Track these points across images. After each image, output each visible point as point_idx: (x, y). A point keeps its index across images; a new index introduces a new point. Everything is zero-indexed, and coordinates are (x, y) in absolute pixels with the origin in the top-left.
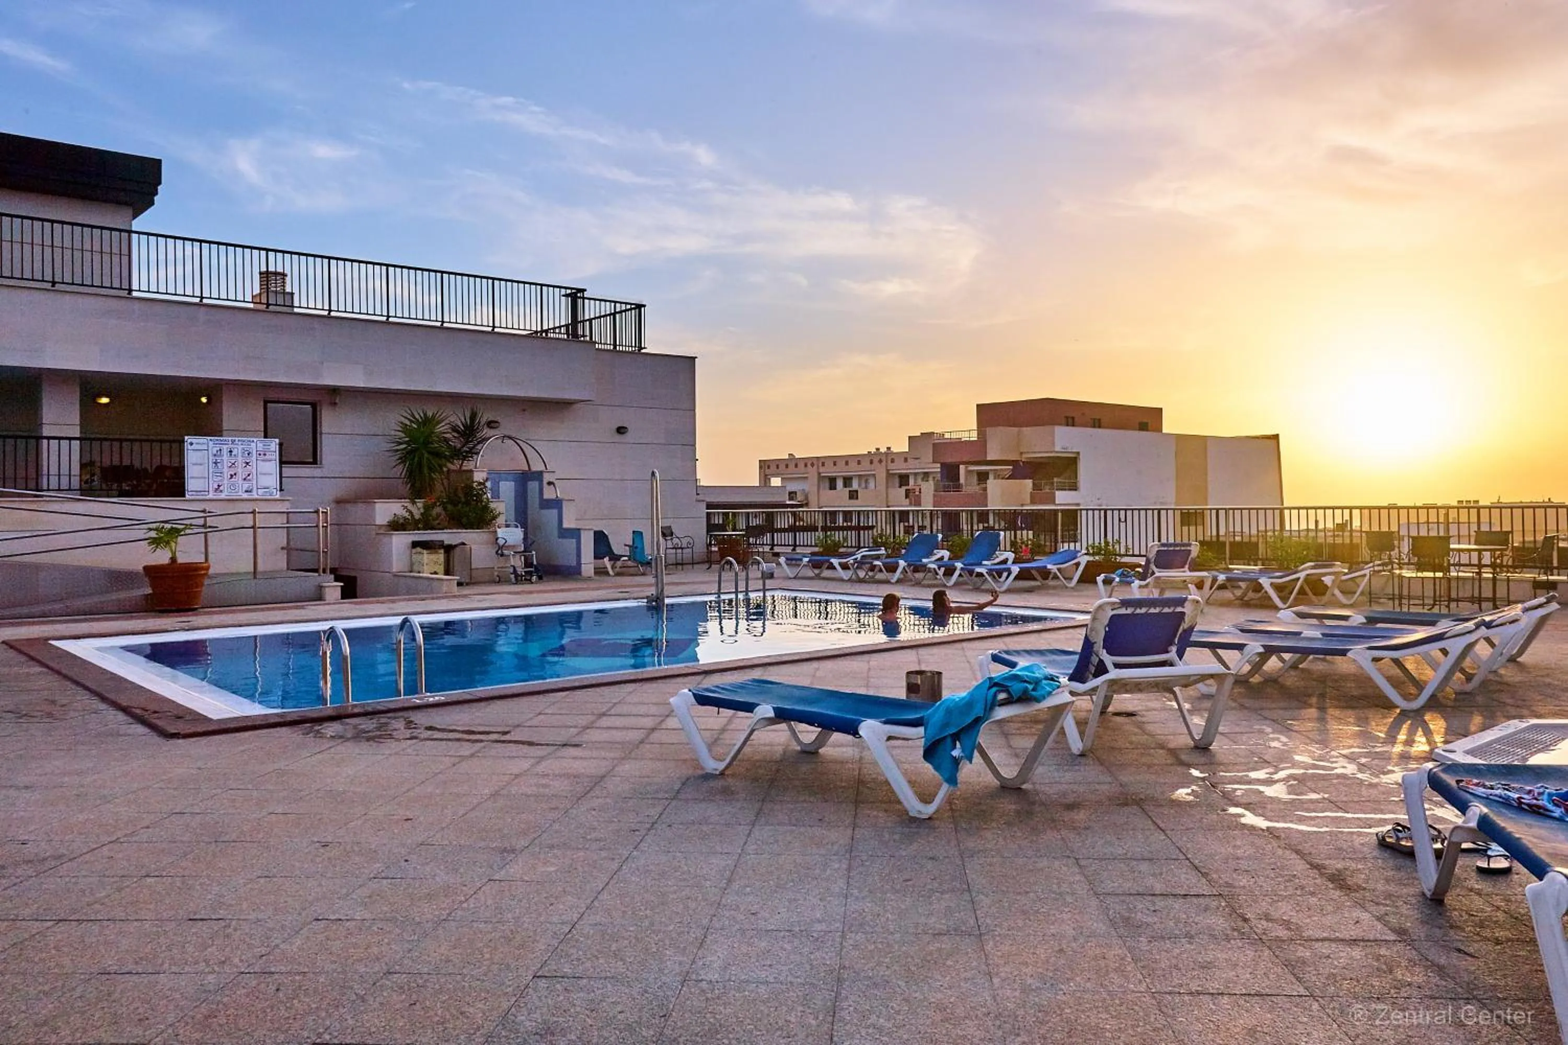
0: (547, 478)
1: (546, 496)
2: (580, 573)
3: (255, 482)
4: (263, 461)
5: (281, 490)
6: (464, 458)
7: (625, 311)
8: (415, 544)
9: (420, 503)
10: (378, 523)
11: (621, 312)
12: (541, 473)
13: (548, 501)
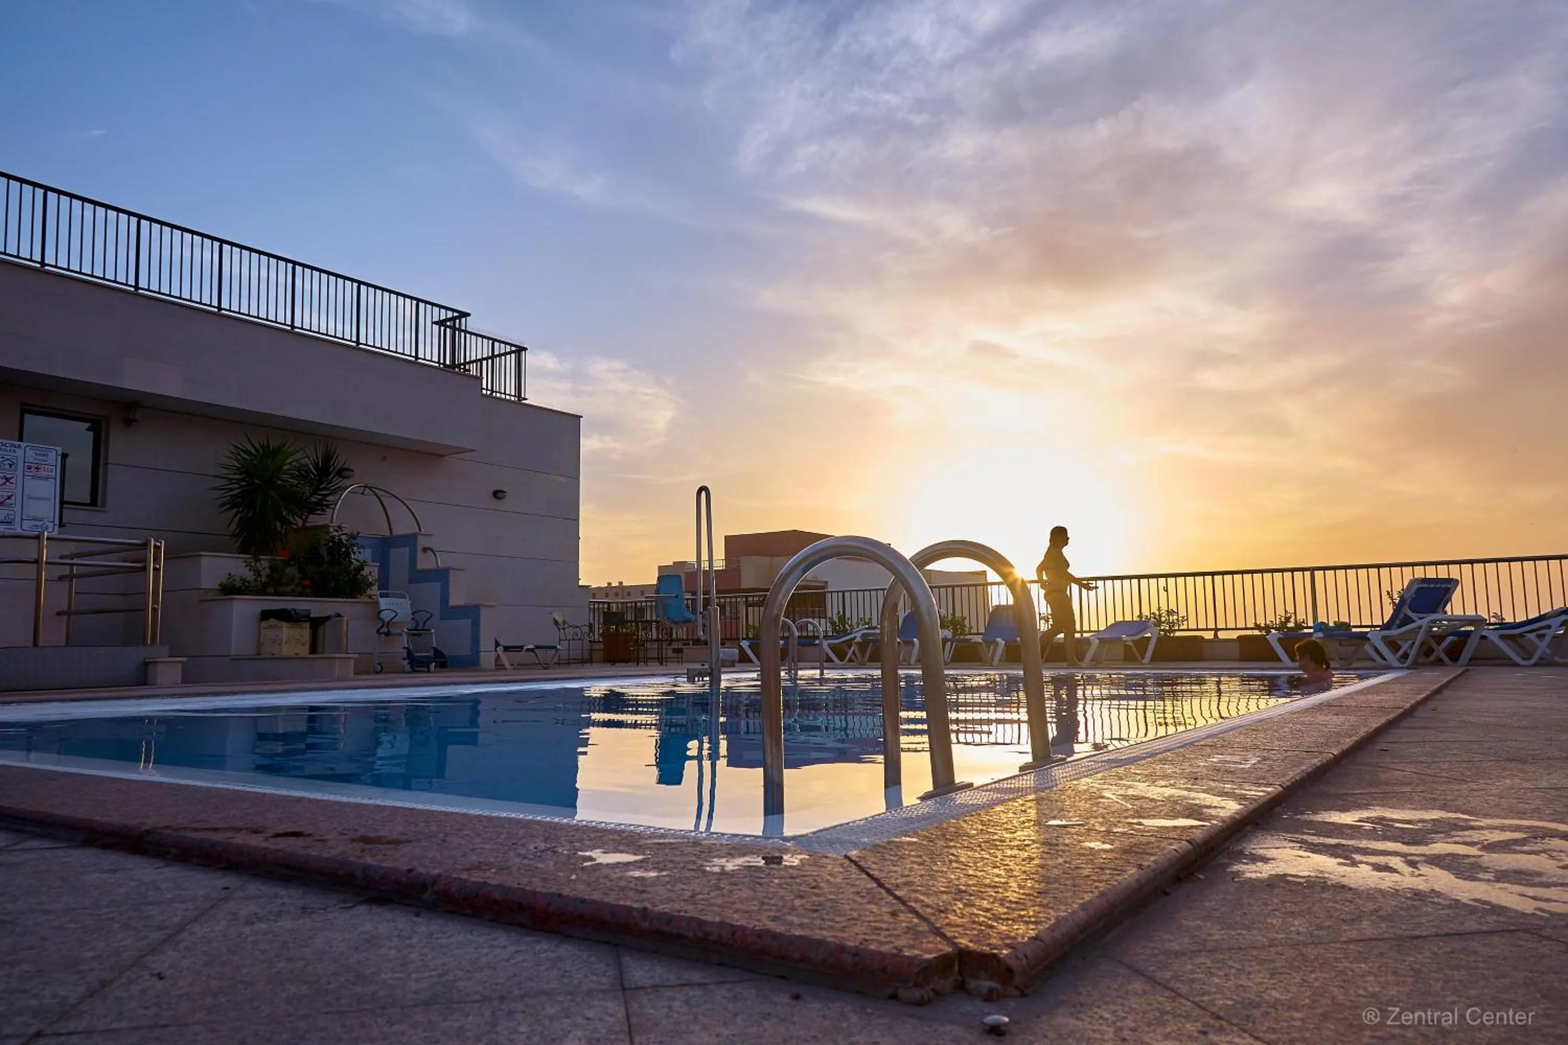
0: (422, 542)
1: (420, 566)
2: (478, 665)
3: (18, 509)
4: (34, 477)
5: (61, 525)
6: (312, 511)
7: (505, 354)
8: (266, 615)
9: (264, 563)
10: (204, 585)
11: (500, 355)
12: (414, 537)
13: (423, 571)
